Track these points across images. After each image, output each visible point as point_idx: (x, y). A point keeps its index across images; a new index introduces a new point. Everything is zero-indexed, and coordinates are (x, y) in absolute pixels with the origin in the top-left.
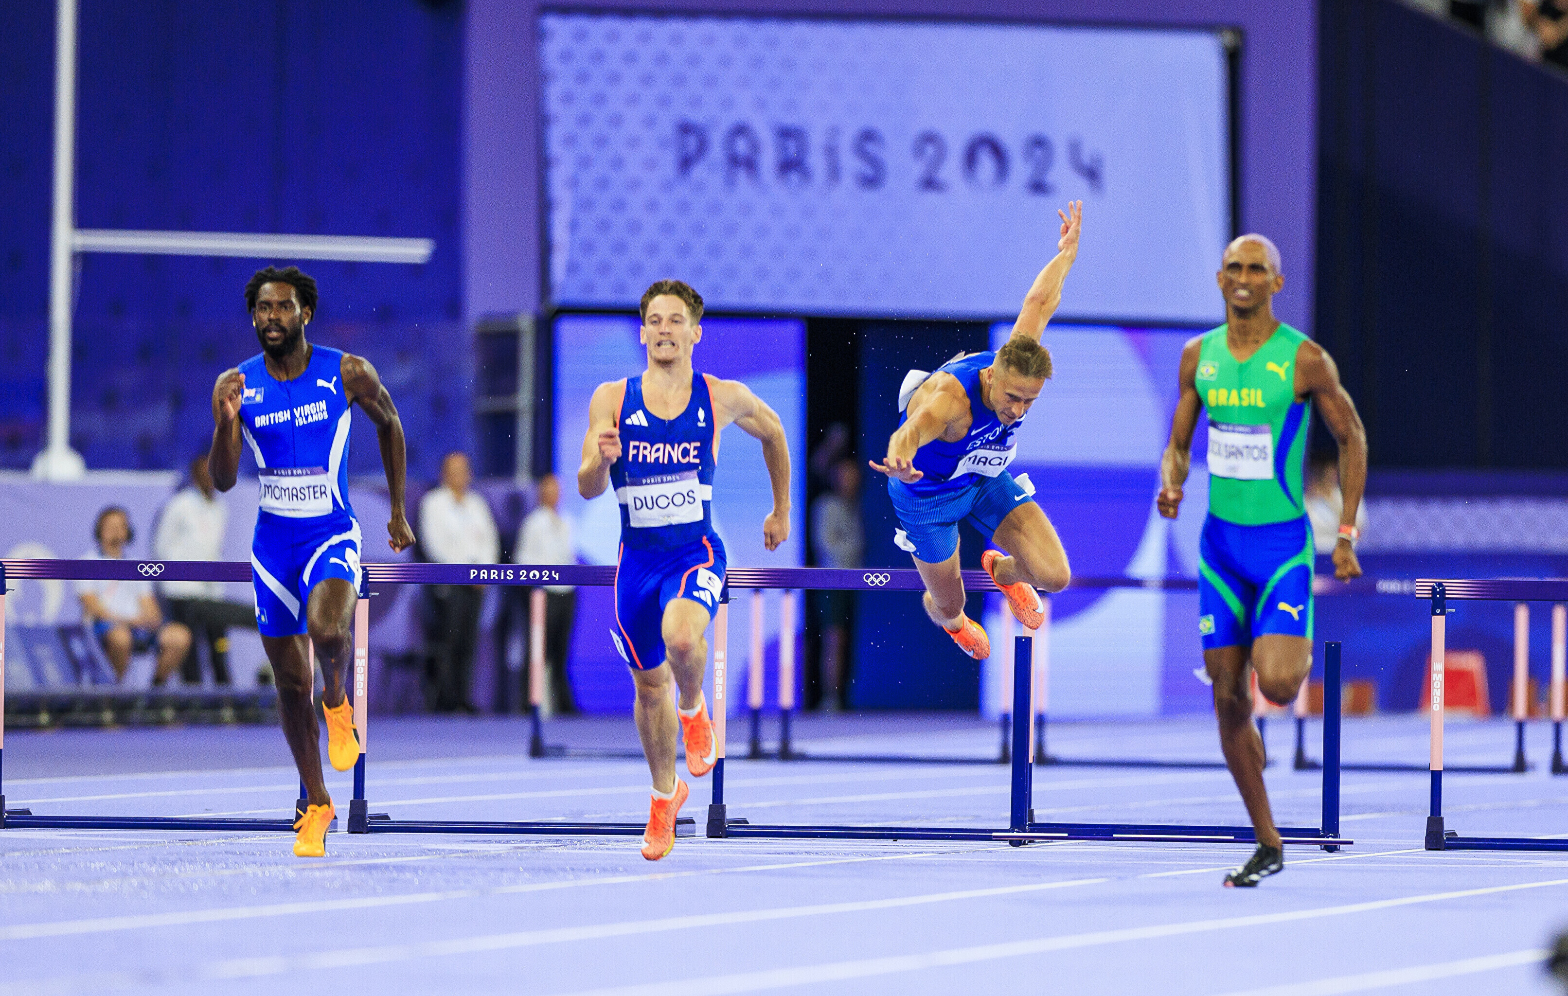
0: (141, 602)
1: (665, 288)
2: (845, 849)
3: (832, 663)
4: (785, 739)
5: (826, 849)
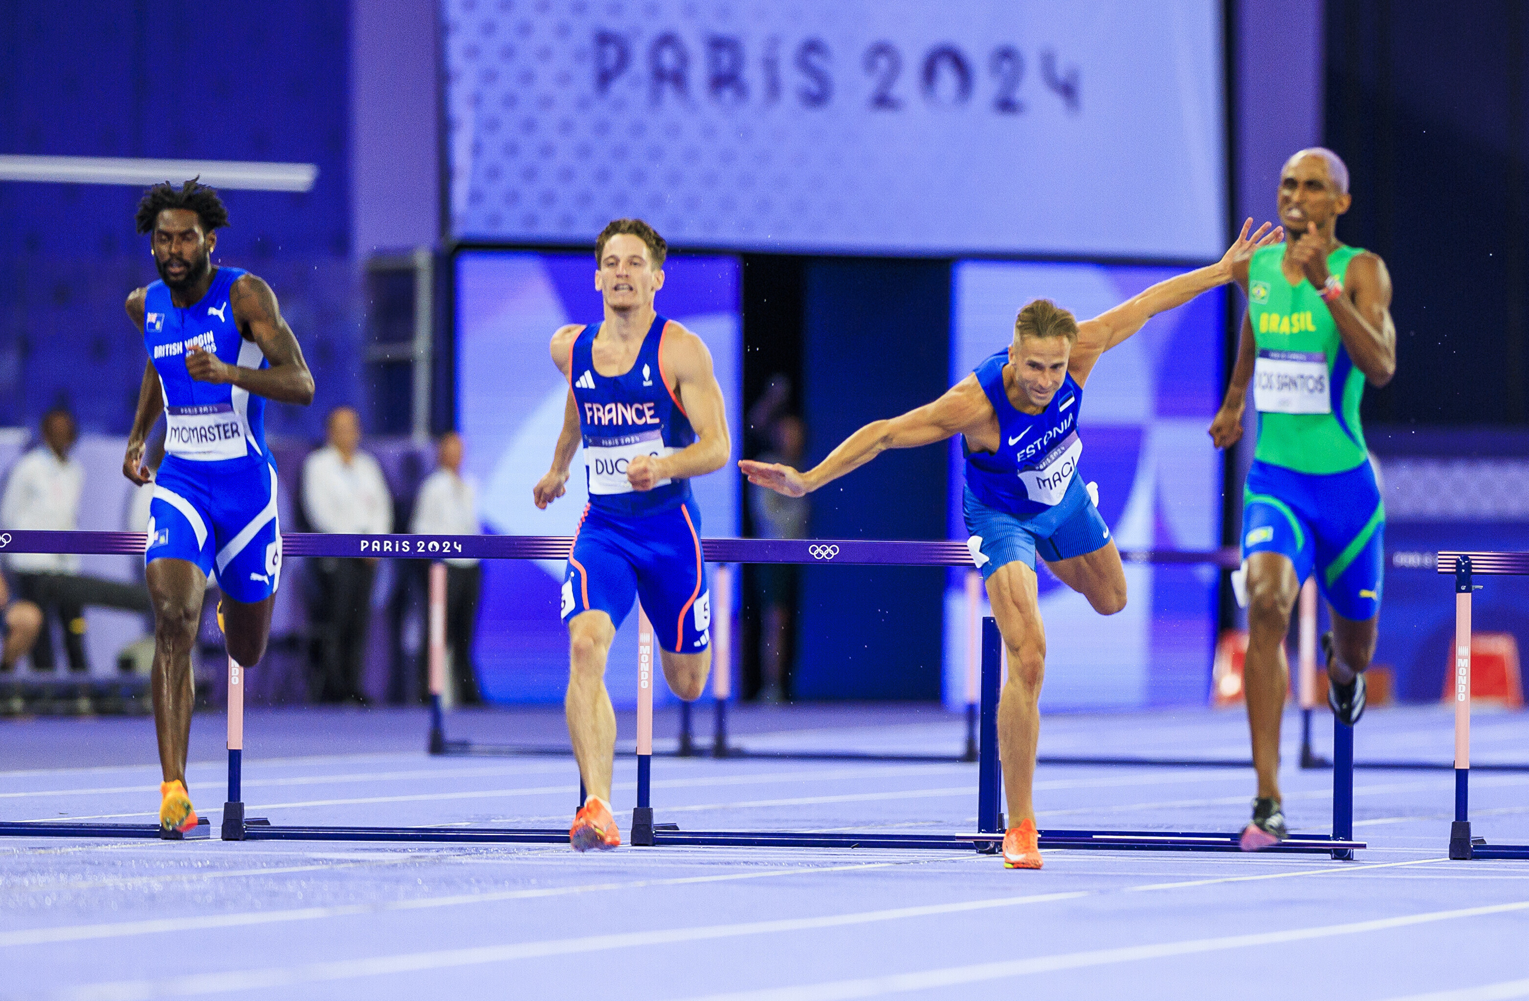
1: (622, 227)
4: (720, 734)
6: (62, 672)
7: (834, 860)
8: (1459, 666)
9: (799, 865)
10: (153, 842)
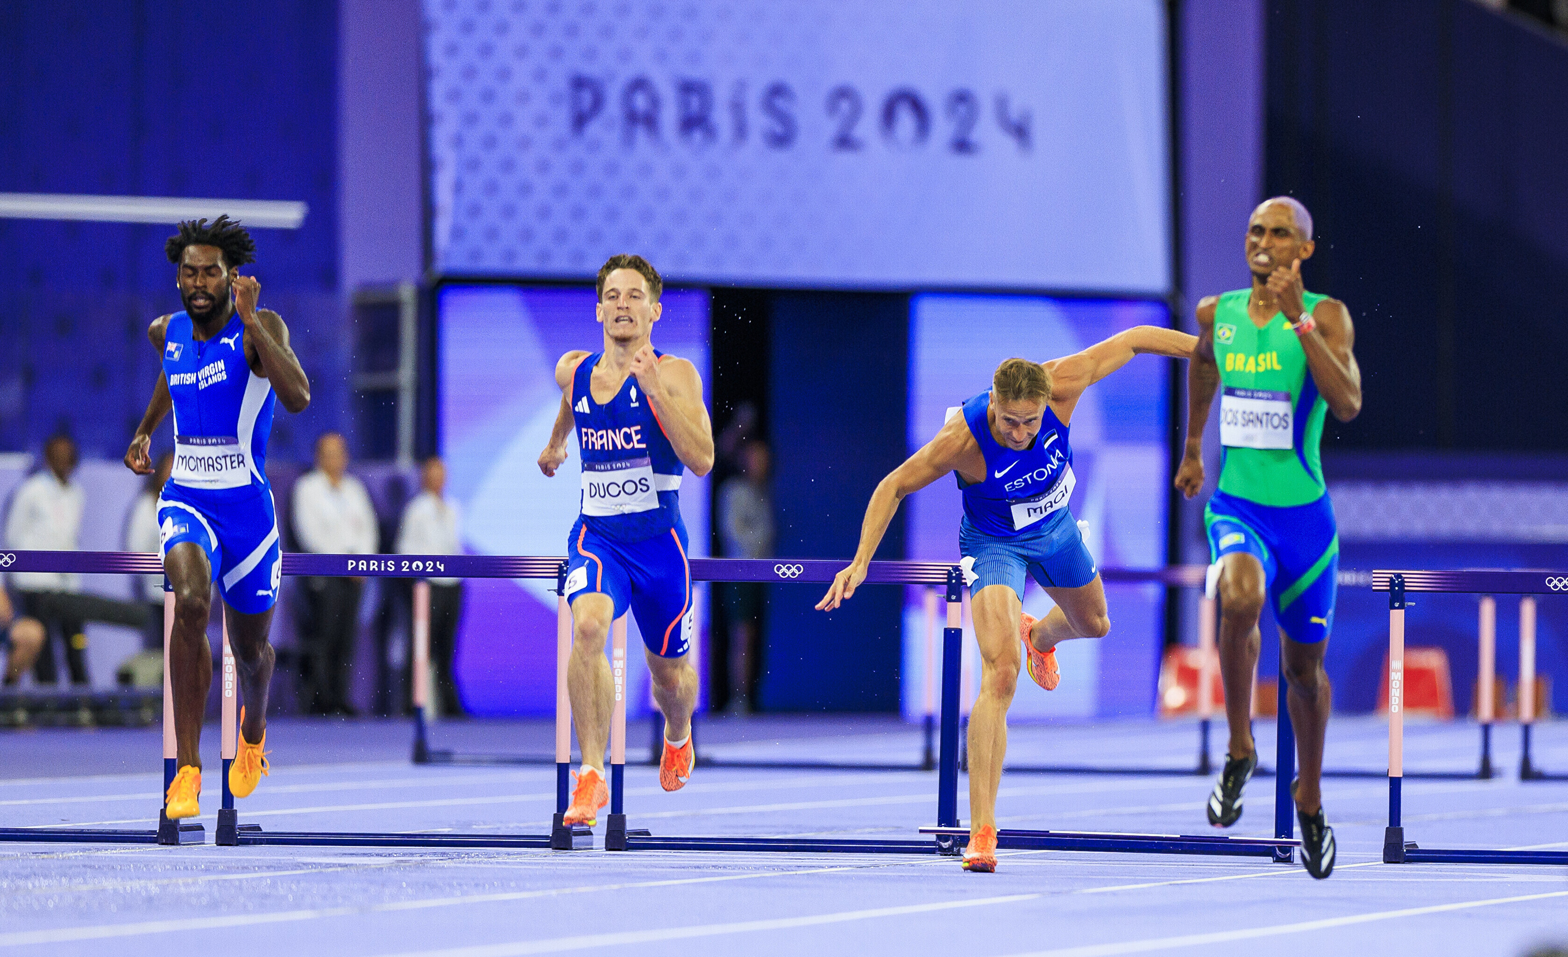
1: (623, 262)
2: (754, 863)
5: (736, 863)
6: (64, 685)
7: (799, 864)
8: (1393, 679)
9: (765, 869)
10: (151, 847)
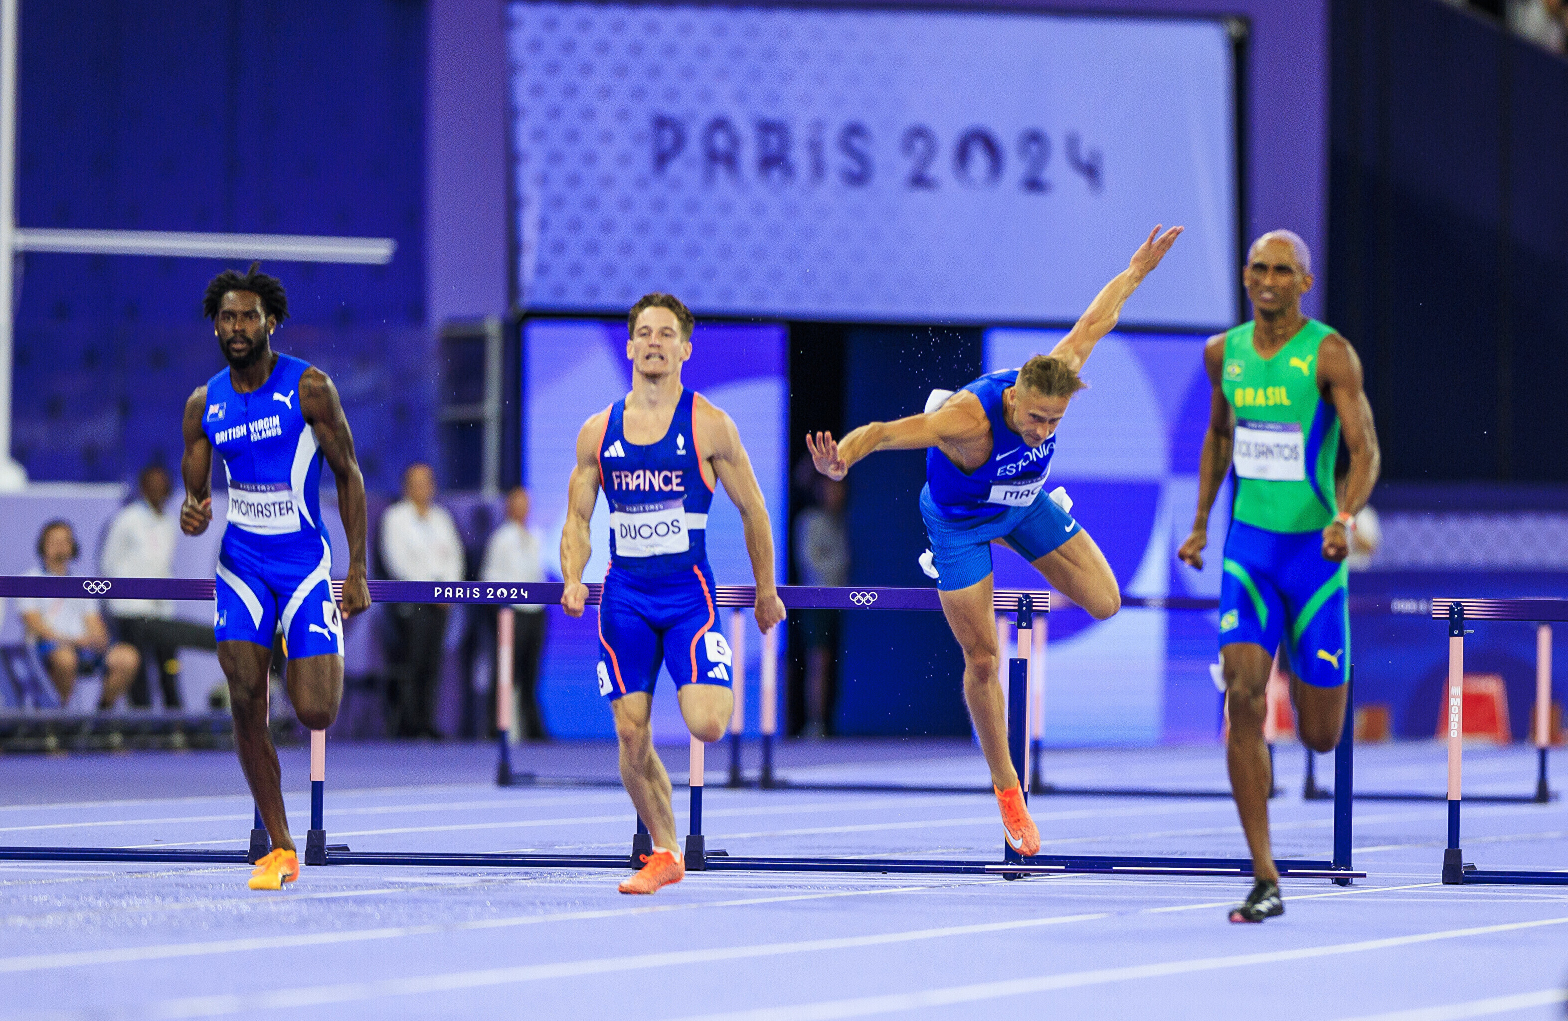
0: (86, 621)
1: (656, 300)
2: (830, 883)
3: (816, 687)
4: (767, 767)
5: (812, 883)
6: (157, 709)
7: (872, 884)
8: (1452, 704)
10: (242, 867)
